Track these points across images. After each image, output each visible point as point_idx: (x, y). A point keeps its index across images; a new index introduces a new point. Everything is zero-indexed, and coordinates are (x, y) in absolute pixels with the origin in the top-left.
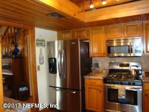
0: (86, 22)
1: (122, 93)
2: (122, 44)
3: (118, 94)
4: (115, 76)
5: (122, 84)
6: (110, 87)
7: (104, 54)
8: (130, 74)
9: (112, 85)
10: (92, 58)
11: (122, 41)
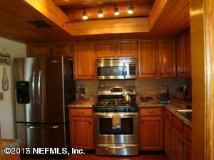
0: (73, 35)
1: (117, 122)
2: (112, 65)
3: (112, 123)
4: (107, 103)
5: (116, 111)
6: (102, 116)
7: (93, 76)
8: (123, 100)
9: (104, 114)
10: (75, 82)
11: (111, 61)
